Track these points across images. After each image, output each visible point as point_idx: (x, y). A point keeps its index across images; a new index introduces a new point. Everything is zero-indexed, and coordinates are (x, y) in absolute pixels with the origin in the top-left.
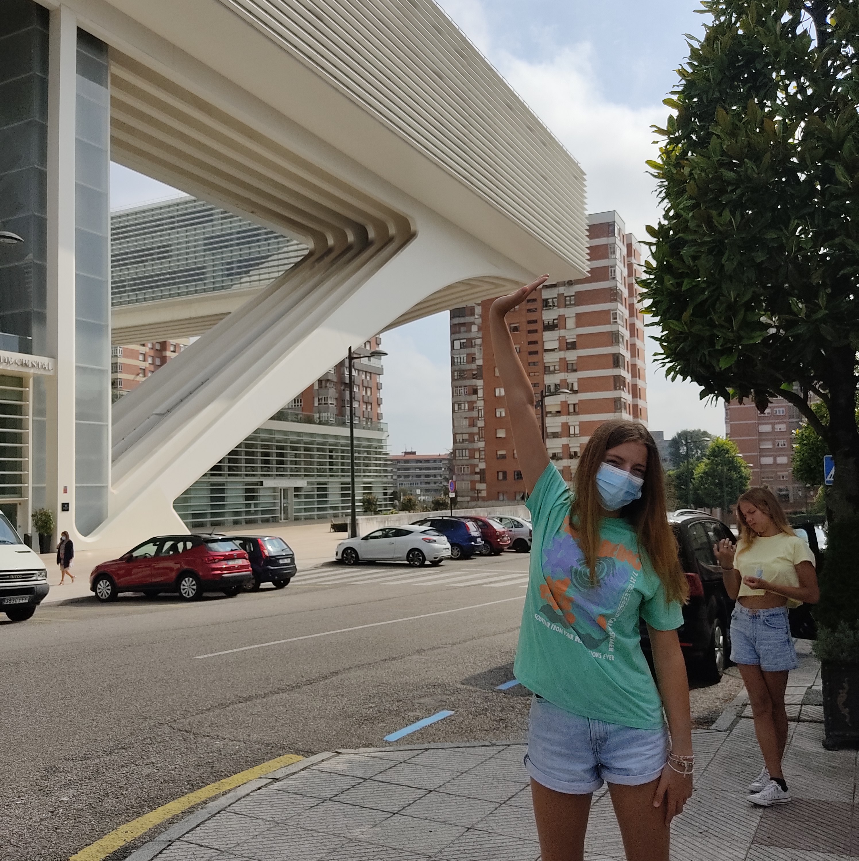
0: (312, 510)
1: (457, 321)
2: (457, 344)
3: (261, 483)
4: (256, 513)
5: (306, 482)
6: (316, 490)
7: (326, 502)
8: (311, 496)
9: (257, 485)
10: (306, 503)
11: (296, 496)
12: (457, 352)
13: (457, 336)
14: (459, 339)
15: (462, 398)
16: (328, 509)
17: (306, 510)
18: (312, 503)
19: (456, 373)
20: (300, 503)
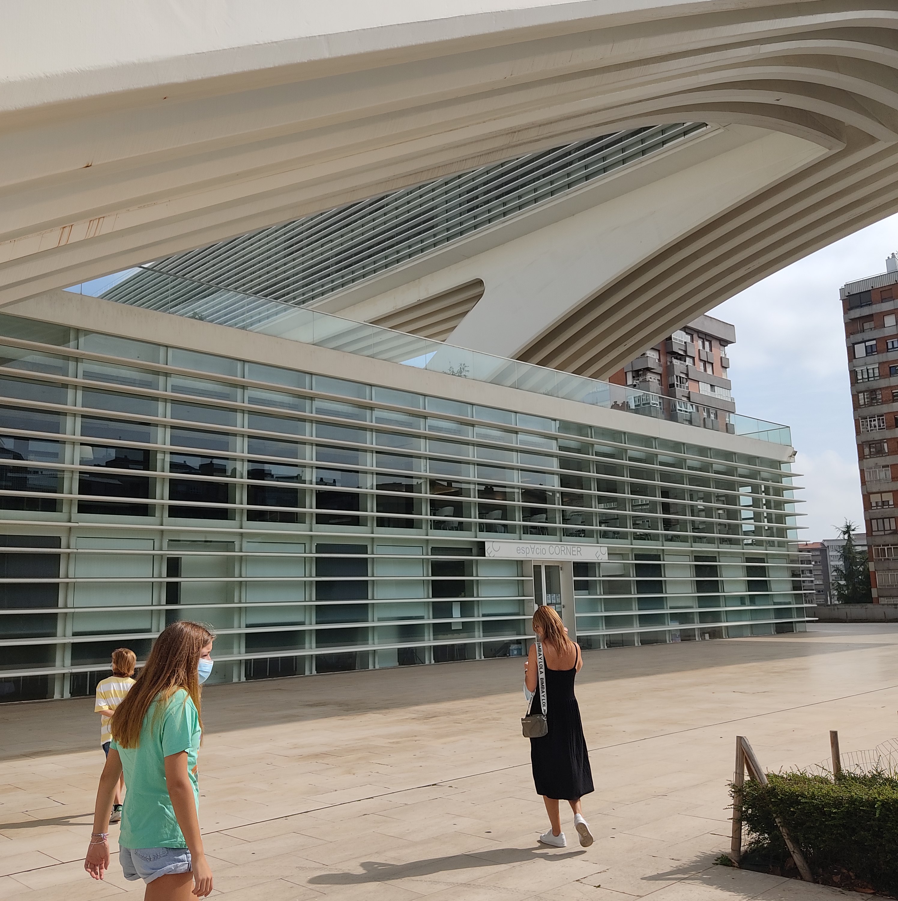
0: (627, 621)
1: (856, 313)
2: (860, 350)
3: (481, 548)
4: (467, 628)
5: (605, 550)
6: (633, 572)
7: (660, 602)
8: (624, 587)
9: (469, 552)
10: (609, 604)
11: (579, 586)
12: (862, 362)
13: (859, 337)
14: (865, 342)
15: (877, 435)
16: (668, 620)
17: (609, 621)
18: (626, 604)
19: (861, 396)
20: (593, 604)
